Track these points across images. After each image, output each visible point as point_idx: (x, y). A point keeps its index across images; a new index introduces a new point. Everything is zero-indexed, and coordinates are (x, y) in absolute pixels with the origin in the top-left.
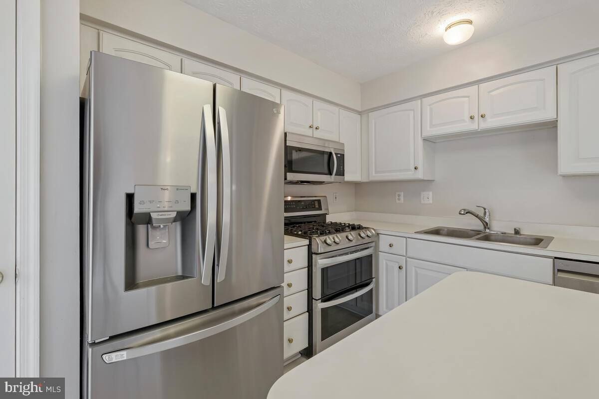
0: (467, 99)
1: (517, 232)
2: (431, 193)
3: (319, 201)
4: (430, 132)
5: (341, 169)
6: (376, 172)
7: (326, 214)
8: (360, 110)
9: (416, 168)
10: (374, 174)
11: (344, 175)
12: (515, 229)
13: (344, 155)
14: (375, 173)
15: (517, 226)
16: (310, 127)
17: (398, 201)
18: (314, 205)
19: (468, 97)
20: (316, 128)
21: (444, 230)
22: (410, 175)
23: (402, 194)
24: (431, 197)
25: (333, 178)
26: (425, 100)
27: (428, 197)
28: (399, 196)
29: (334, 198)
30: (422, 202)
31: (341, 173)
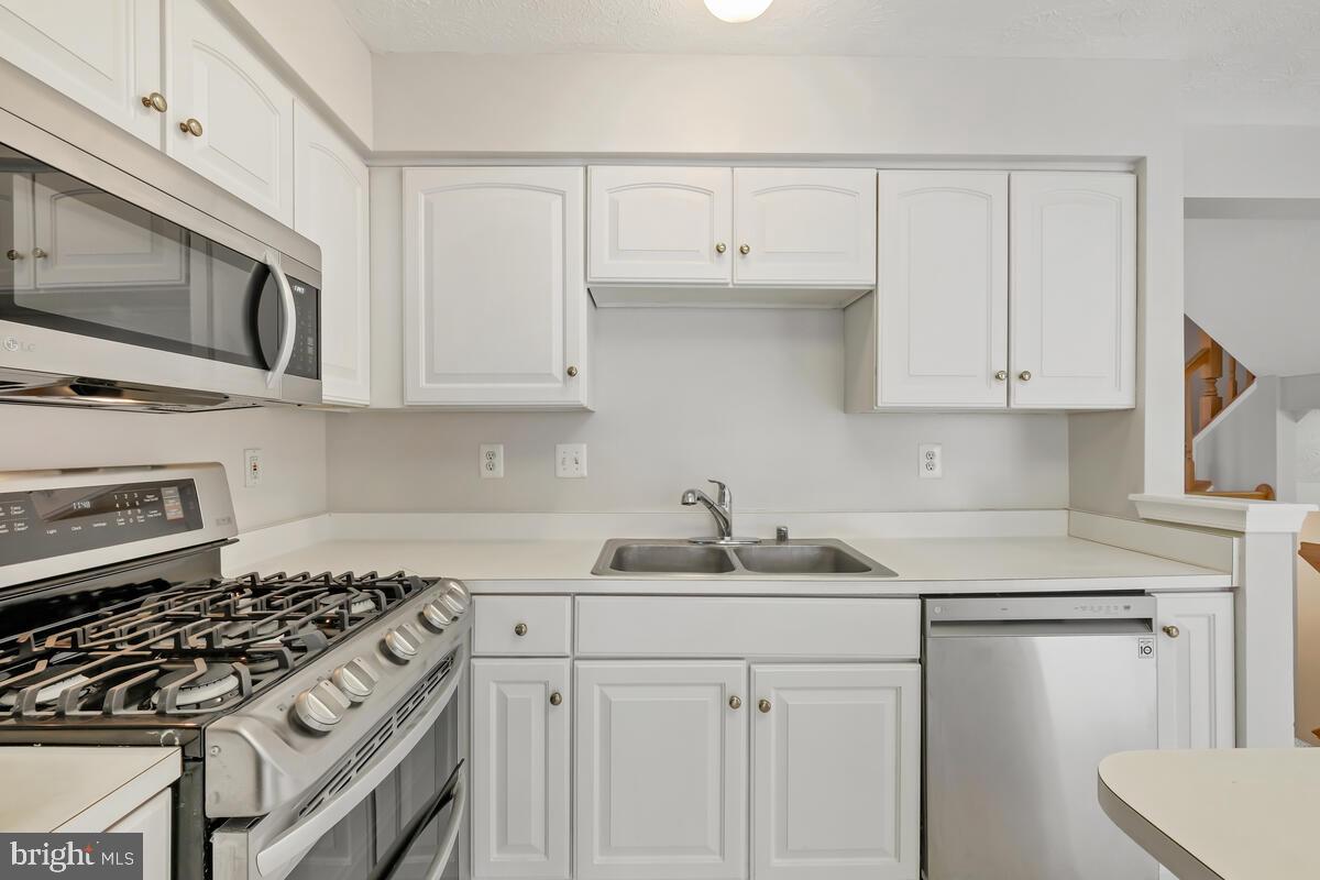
0: (705, 197)
1: (782, 536)
2: (585, 446)
3: (186, 489)
4: (609, 268)
5: (311, 350)
6: (432, 376)
7: (224, 542)
8: (371, 147)
9: (570, 373)
10: (423, 383)
11: (318, 377)
12: (779, 531)
13: (318, 292)
14: (427, 382)
15: (781, 524)
16: (147, 103)
17: (486, 473)
18: (159, 505)
19: (709, 193)
20: (185, 128)
21: (630, 548)
22: (550, 392)
23: (500, 451)
24: (584, 460)
25: (274, 382)
26: (599, 172)
27: (575, 458)
28: (491, 456)
29: (249, 468)
30: (561, 473)
31: (308, 365)
